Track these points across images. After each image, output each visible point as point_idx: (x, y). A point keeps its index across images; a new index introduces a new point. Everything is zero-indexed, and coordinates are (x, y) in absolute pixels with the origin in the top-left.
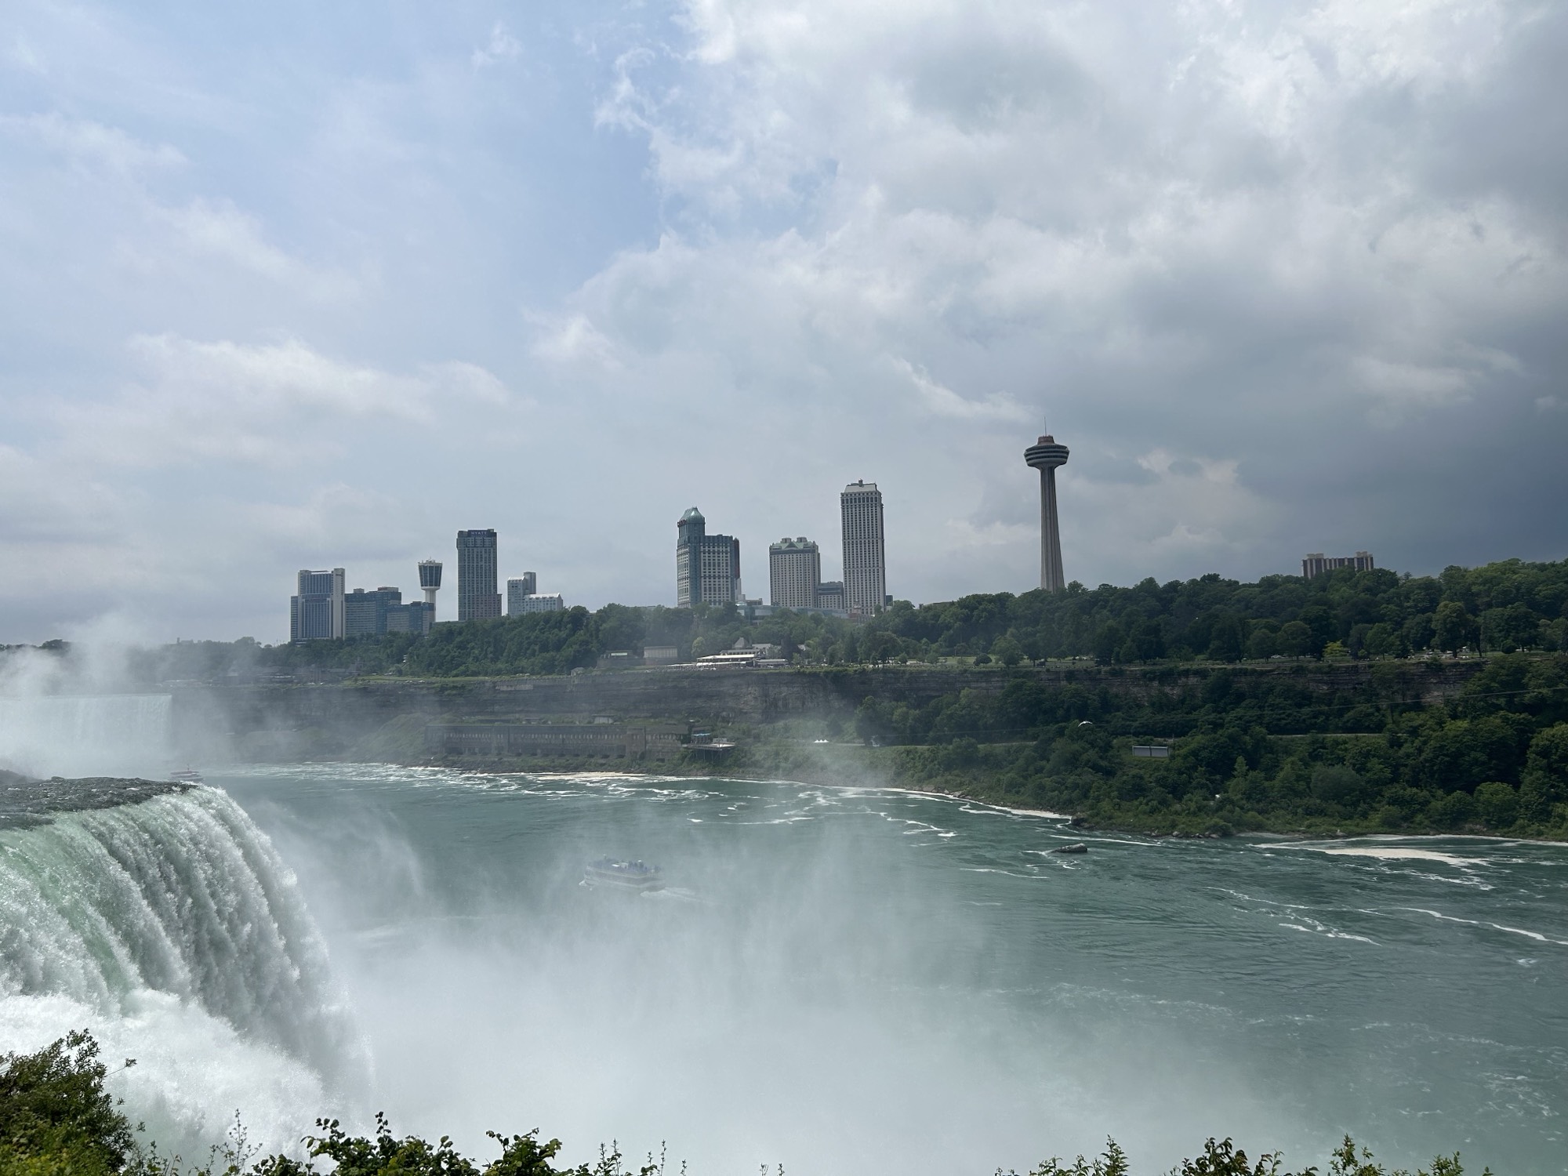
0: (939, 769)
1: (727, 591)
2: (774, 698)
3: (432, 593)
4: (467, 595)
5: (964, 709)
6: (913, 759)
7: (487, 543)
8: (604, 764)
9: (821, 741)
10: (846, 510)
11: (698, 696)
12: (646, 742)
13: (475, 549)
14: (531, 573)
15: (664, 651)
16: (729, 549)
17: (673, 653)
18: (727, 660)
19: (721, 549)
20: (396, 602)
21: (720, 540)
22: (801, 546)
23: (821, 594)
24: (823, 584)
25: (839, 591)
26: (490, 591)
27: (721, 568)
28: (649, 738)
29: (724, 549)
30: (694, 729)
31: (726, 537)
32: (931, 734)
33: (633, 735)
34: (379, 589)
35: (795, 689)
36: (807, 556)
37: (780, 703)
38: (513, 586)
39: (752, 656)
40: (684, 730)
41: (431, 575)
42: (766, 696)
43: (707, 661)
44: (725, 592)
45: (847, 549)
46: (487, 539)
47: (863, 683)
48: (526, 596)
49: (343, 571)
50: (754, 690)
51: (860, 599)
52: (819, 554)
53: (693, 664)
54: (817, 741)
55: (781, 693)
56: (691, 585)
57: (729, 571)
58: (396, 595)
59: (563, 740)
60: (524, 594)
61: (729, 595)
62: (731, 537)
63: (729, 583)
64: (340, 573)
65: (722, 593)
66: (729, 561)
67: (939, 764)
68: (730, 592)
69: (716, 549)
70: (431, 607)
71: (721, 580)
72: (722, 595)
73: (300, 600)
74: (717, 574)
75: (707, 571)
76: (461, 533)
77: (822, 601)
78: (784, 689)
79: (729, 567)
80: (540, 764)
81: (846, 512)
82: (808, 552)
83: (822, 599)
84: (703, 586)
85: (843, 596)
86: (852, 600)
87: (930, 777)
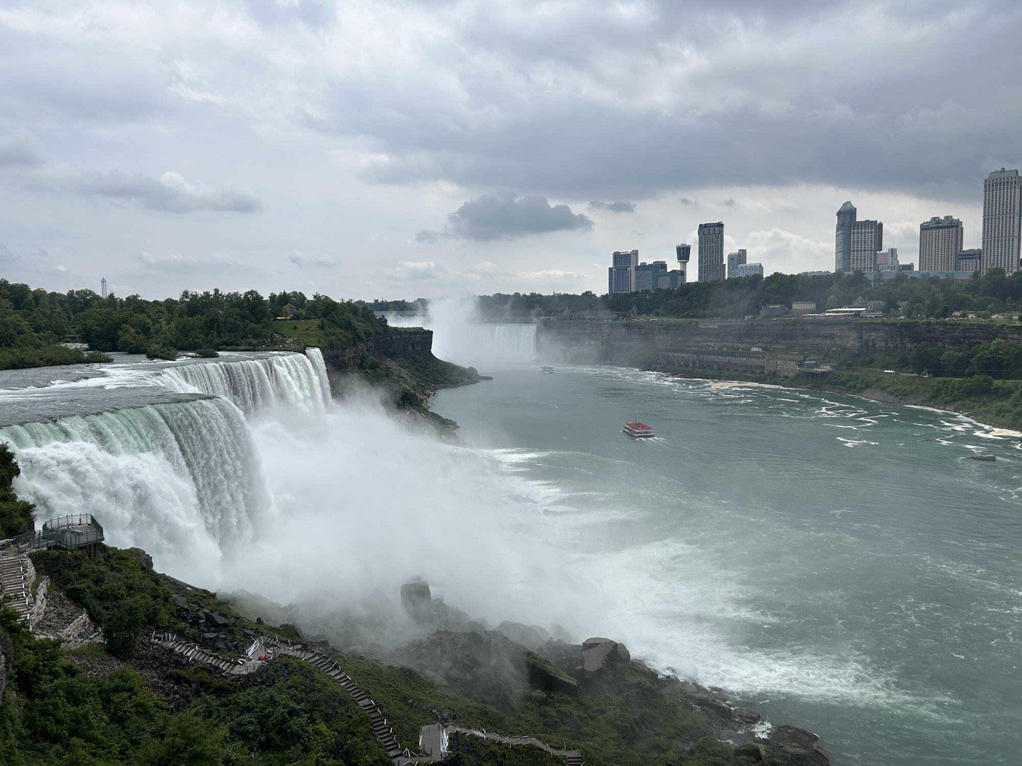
0: (962, 396)
1: (871, 260)
2: (866, 340)
3: (684, 264)
4: (704, 265)
5: (990, 353)
6: (946, 387)
7: (717, 232)
8: (751, 377)
9: (889, 371)
10: (988, 193)
11: (817, 336)
12: (777, 365)
13: (709, 236)
14: (743, 250)
15: (805, 305)
16: (873, 230)
17: (812, 306)
18: (846, 312)
19: (867, 230)
20: (664, 270)
21: (868, 224)
22: (946, 224)
23: (960, 259)
24: (964, 251)
25: (978, 256)
26: (718, 262)
27: (867, 244)
28: (779, 362)
29: (870, 230)
30: (808, 358)
31: (872, 221)
32: (967, 370)
33: (769, 359)
34: (654, 262)
35: (881, 334)
36: (951, 230)
37: (870, 344)
38: (731, 258)
39: (864, 309)
40: (801, 358)
41: (683, 253)
42: (861, 338)
43: (833, 312)
44: (869, 261)
45: (986, 223)
46: (717, 229)
47: (929, 332)
48: (739, 265)
49: (637, 251)
50: (854, 334)
51: (996, 262)
52: (962, 229)
53: (823, 314)
54: (886, 371)
55: (871, 336)
56: (843, 257)
57: (873, 246)
58: (663, 266)
59: (729, 360)
60: (738, 264)
61: (872, 264)
62: (877, 221)
63: (873, 255)
64: (636, 253)
65: (866, 261)
66: (873, 239)
67: (963, 393)
68: (873, 261)
69: (863, 231)
70: (683, 273)
71: (866, 252)
72: (866, 264)
73: (614, 270)
74: (863, 249)
75: (856, 246)
76: (701, 226)
77: (962, 264)
78: (873, 334)
79: (873, 244)
80: (712, 374)
81: (987, 194)
82: (953, 227)
83: (962, 262)
84: (852, 258)
85: (980, 259)
86: (989, 263)
87: (954, 400)
